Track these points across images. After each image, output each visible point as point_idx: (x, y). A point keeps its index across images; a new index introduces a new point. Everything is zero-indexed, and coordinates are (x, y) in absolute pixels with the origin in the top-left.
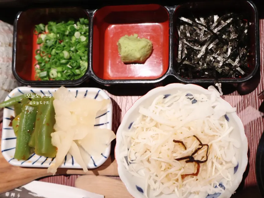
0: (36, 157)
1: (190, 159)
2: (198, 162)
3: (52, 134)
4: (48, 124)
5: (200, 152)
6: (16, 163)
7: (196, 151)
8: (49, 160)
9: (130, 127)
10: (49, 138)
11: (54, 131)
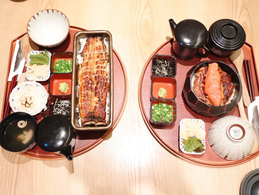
0: (30, 60)
1: (26, 102)
2: (25, 105)
3: (36, 64)
4: (39, 63)
5: (28, 105)
6: (29, 55)
7: (28, 104)
8: (29, 64)
9: (37, 86)
10: (35, 64)
11: (37, 65)
